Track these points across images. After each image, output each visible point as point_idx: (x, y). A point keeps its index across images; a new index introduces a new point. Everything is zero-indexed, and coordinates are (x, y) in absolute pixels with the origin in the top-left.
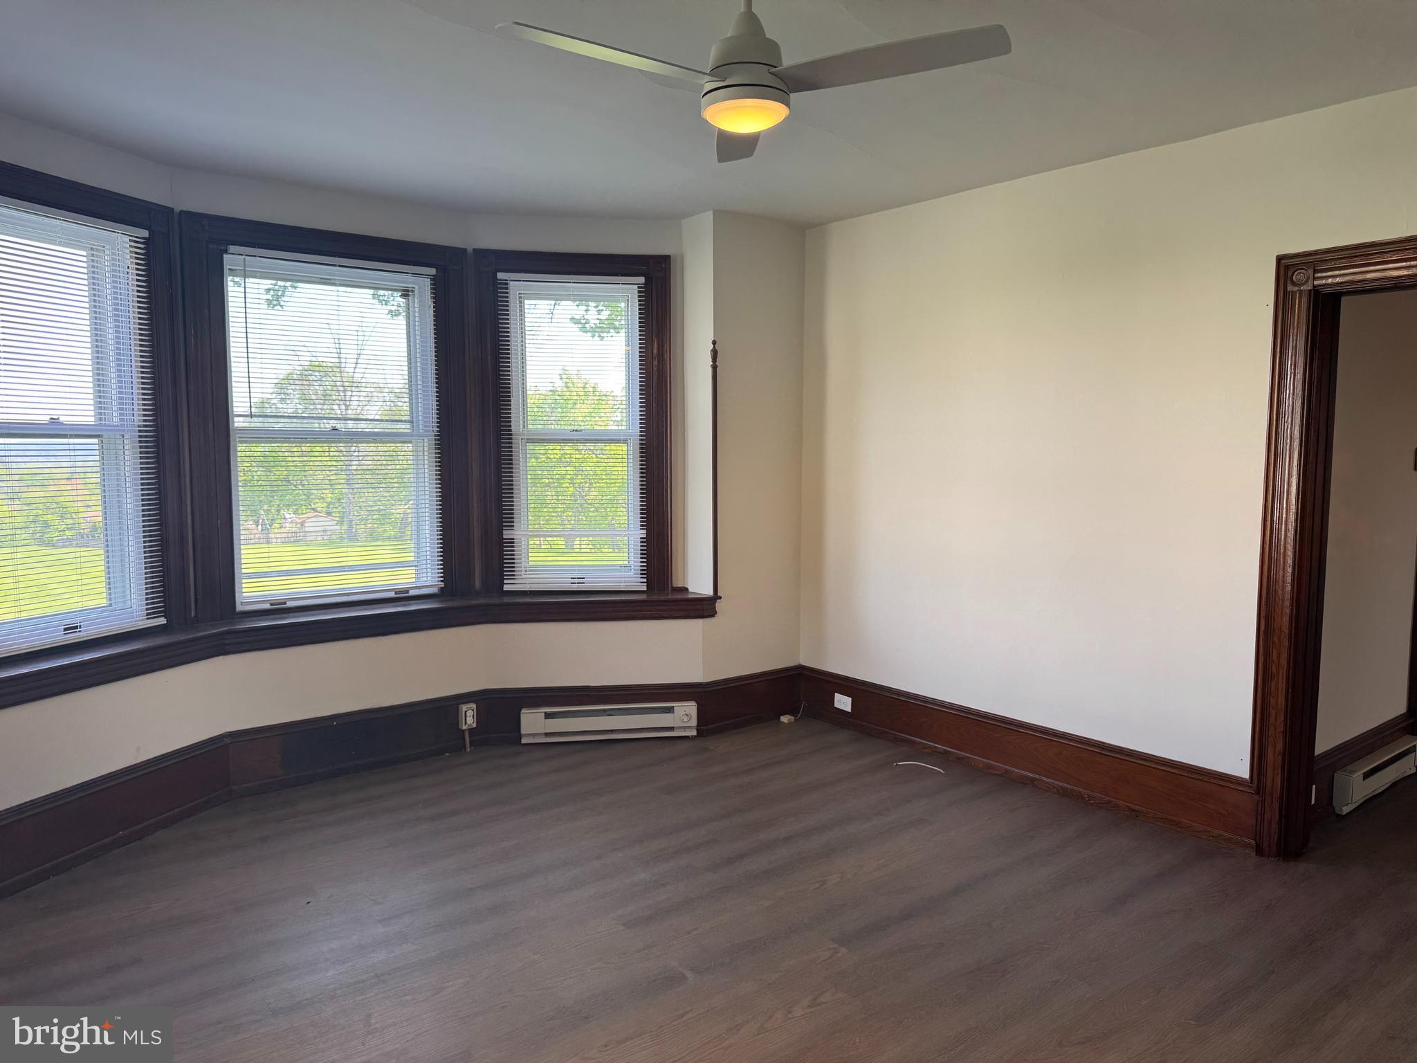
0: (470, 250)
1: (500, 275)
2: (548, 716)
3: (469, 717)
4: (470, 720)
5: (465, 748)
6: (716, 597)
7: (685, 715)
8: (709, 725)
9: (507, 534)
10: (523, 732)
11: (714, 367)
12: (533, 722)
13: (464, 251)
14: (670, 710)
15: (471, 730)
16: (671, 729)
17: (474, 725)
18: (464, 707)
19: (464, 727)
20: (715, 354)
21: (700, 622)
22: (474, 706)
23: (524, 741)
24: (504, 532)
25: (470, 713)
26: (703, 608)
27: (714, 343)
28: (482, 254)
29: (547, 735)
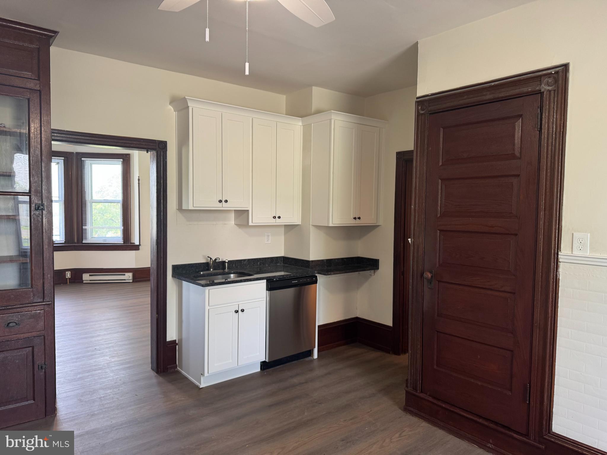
0: (75, 152)
1: (83, 159)
2: (90, 275)
3: (68, 275)
4: (68, 276)
5: (67, 283)
6: (140, 245)
7: (129, 276)
8: (136, 279)
9: (84, 227)
10: (84, 279)
11: (139, 183)
12: (86, 277)
13: (73, 153)
14: (124, 275)
15: (69, 278)
16: (125, 280)
17: (70, 277)
18: (67, 272)
19: (67, 277)
20: (139, 180)
21: (134, 251)
22: (70, 272)
23: (84, 282)
24: (83, 227)
25: (68, 274)
26: (136, 248)
27: (139, 177)
28: (78, 154)
29: (90, 280)
